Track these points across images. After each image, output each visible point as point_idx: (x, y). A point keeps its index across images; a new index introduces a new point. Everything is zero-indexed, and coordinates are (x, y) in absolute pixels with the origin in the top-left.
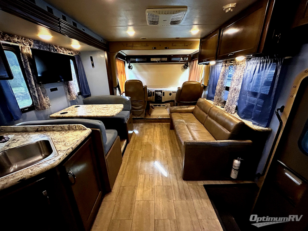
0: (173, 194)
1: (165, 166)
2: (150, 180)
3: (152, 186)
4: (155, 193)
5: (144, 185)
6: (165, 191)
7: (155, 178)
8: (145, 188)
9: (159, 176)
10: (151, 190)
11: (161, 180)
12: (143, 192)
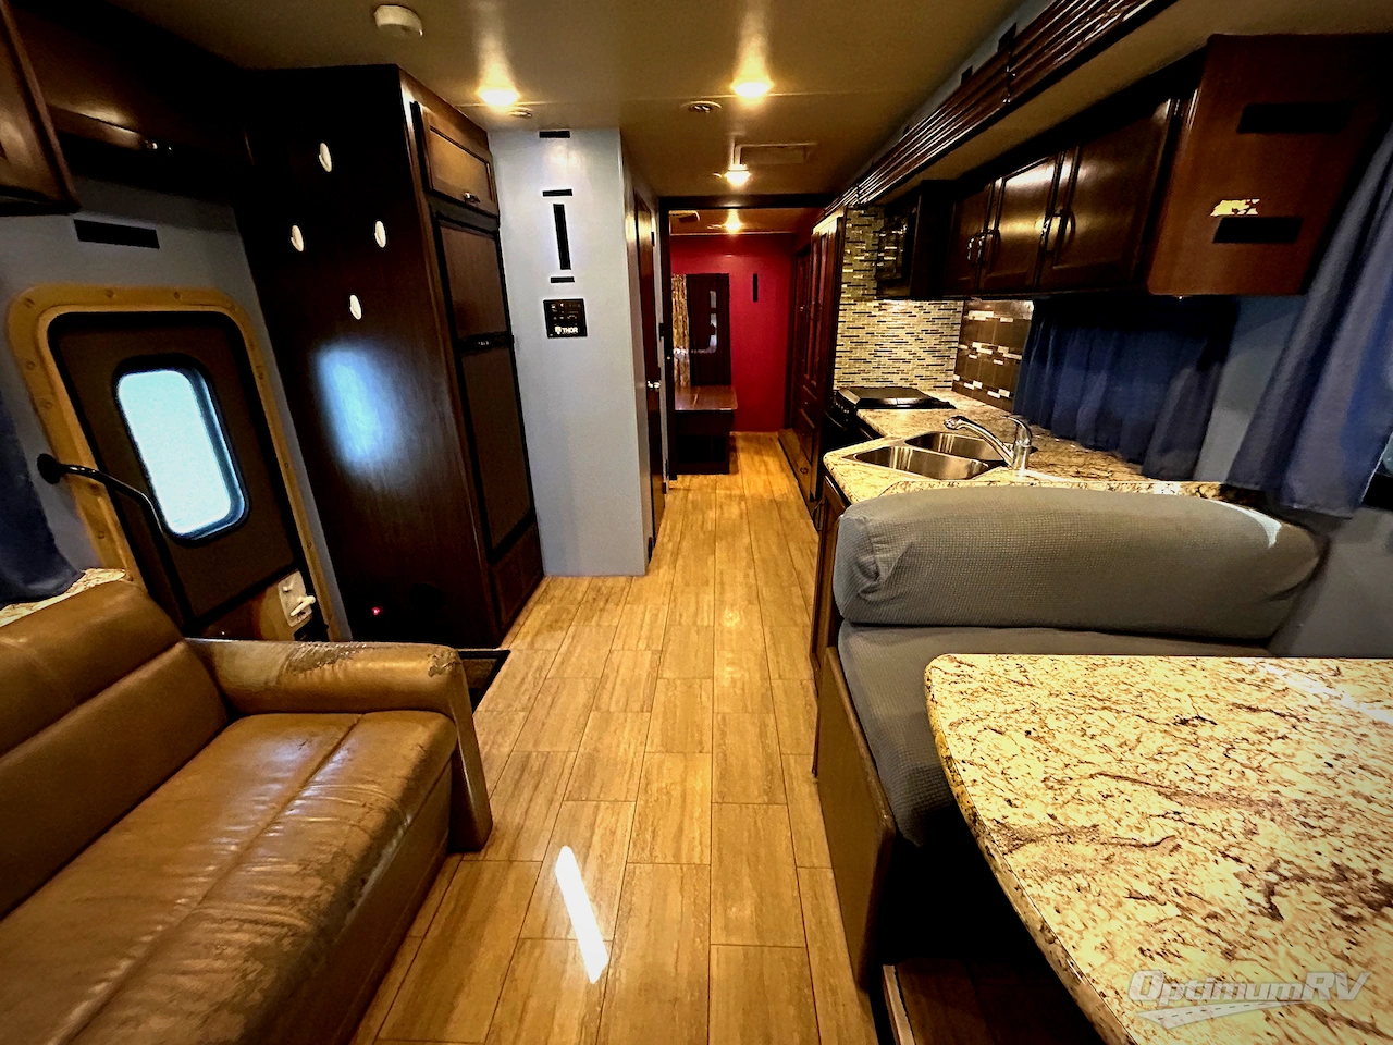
0: (567, 771)
1: (544, 929)
2: (653, 832)
3: (647, 801)
4: (637, 774)
5: (683, 807)
6: (597, 782)
7: (627, 838)
8: (676, 792)
9: (604, 851)
10: (654, 787)
11: (597, 830)
12: (684, 781)
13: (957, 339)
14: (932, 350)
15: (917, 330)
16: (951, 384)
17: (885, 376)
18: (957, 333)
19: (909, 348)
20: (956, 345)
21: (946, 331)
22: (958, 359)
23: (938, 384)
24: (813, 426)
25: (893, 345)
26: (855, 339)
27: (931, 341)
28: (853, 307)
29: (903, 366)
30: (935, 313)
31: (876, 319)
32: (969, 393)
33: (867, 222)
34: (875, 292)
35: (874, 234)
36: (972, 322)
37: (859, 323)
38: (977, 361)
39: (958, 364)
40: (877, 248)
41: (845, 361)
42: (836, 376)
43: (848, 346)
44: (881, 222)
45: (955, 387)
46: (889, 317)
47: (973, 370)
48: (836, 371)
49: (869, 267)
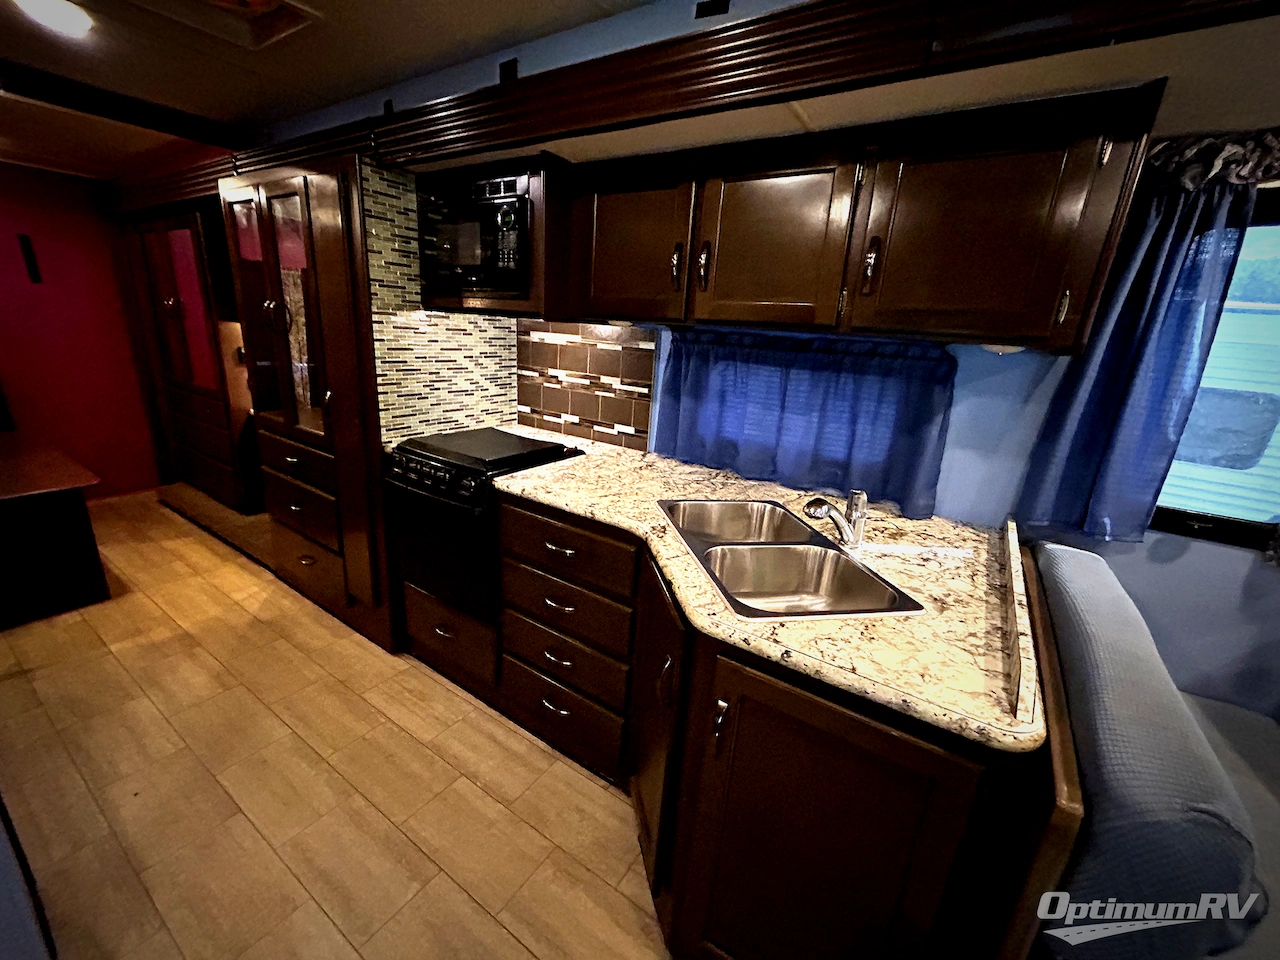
13: (515, 363)
14: (493, 379)
15: (476, 353)
16: (515, 416)
17: (448, 415)
18: (514, 356)
19: (470, 376)
20: (514, 370)
21: (505, 354)
22: (521, 387)
23: (505, 418)
24: (333, 498)
25: (451, 372)
26: (401, 366)
27: (491, 365)
28: (393, 318)
29: (466, 400)
30: (492, 333)
31: (427, 337)
32: (556, 428)
33: (393, 192)
34: (419, 298)
35: (406, 212)
36: (541, 345)
37: (403, 343)
38: (563, 391)
39: (527, 393)
40: (414, 234)
41: (392, 398)
42: (383, 422)
43: (394, 376)
44: (413, 197)
45: (523, 420)
46: (442, 335)
47: (558, 401)
48: (382, 414)
49: (405, 261)
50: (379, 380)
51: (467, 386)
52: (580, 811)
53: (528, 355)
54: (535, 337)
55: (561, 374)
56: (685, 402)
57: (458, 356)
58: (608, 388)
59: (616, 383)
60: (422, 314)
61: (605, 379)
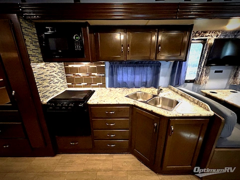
13: (65, 73)
14: (61, 78)
15: (57, 72)
16: (67, 86)
19: (57, 78)
20: (65, 75)
21: (63, 71)
22: (67, 79)
25: (53, 78)
26: (42, 79)
27: (60, 75)
28: (37, 66)
29: (57, 84)
30: (59, 66)
31: (46, 70)
32: (81, 87)
33: (29, 27)
34: (42, 59)
35: (34, 34)
36: (72, 68)
37: (41, 72)
38: (81, 78)
39: (69, 80)
40: (37, 40)
41: (41, 89)
42: (40, 96)
43: (40, 82)
44: (35, 29)
45: (69, 86)
46: (49, 68)
47: (80, 80)
48: (40, 94)
49: (36, 48)
50: (37, 84)
51: (57, 81)
52: (125, 162)
53: (67, 71)
54: (70, 66)
55: (80, 74)
56: (115, 76)
57: (53, 74)
58: (94, 76)
59: (96, 74)
60: (44, 63)
61: (93, 74)
